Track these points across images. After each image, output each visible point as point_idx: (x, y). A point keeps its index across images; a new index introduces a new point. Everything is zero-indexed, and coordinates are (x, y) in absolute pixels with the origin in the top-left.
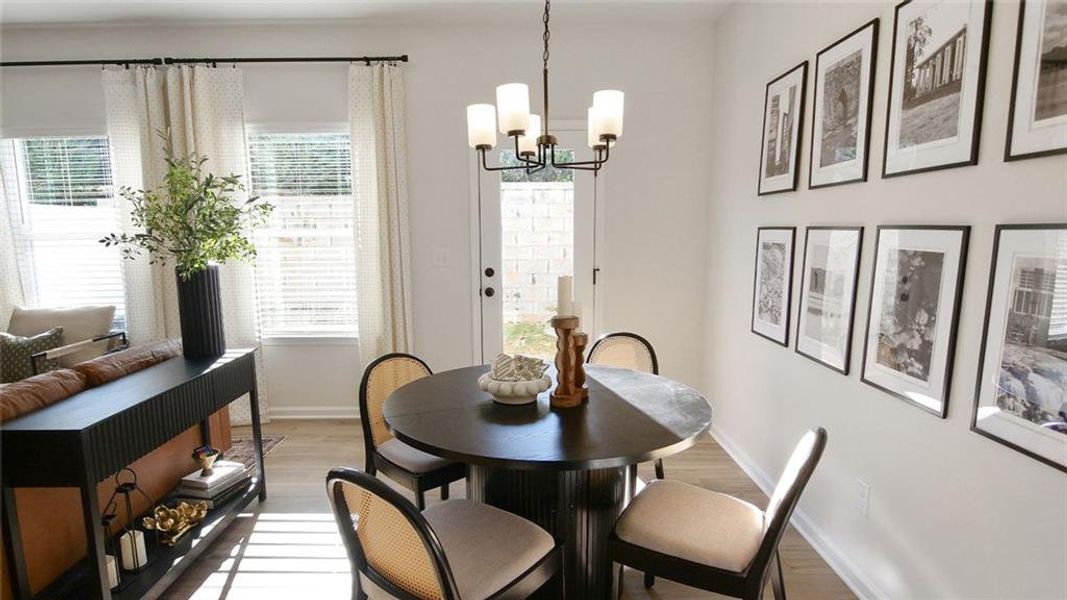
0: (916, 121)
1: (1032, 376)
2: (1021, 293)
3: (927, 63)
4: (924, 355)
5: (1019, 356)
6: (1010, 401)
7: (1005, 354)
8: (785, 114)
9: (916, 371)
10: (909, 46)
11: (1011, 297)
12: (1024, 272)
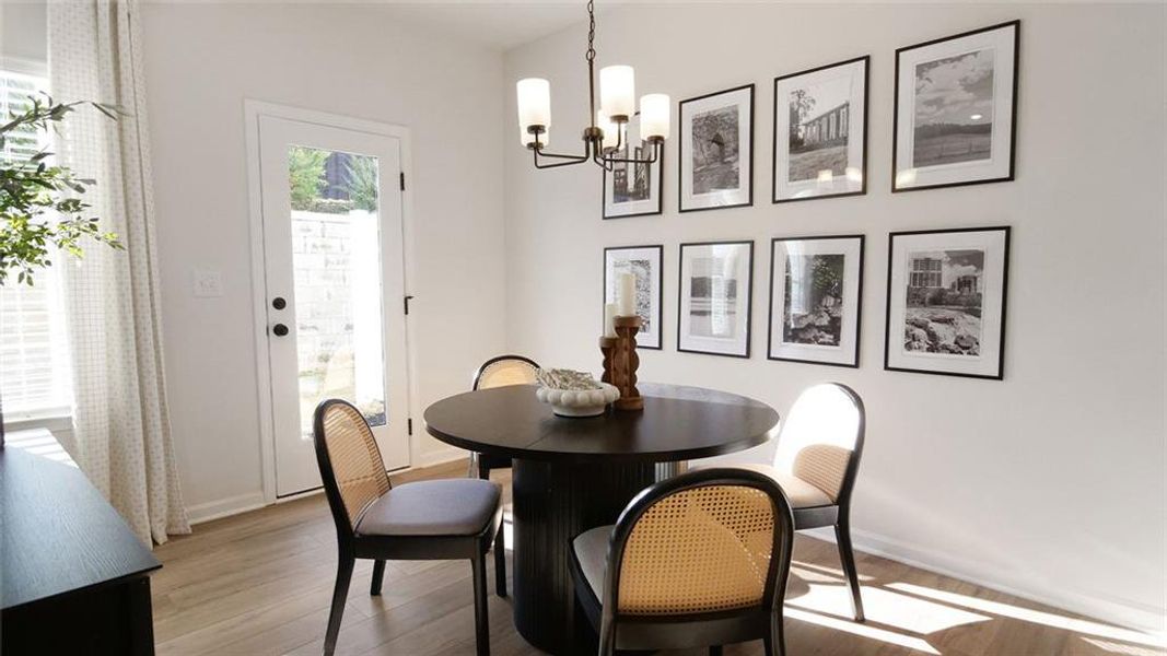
0: (806, 162)
1: (931, 324)
2: (915, 275)
3: (813, 122)
4: (834, 328)
5: (920, 314)
6: (915, 344)
7: (908, 314)
8: (637, 149)
9: (826, 340)
10: (792, 109)
11: (907, 277)
12: (916, 261)
